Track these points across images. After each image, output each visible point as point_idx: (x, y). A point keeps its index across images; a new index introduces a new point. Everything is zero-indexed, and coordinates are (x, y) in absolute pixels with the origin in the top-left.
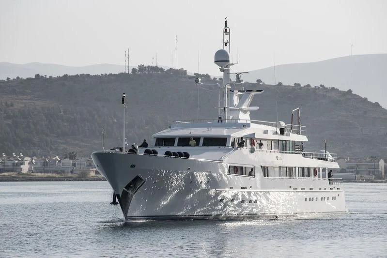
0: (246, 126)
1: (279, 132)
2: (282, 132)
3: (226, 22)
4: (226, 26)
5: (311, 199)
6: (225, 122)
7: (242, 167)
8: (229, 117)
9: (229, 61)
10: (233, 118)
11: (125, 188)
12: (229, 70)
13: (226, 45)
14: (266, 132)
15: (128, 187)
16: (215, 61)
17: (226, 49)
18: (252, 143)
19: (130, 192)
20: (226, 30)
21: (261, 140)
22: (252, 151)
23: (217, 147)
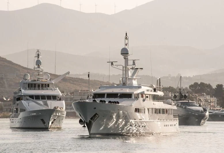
0: (139, 87)
1: (153, 90)
2: (155, 90)
3: (126, 33)
4: (126, 35)
5: (166, 126)
6: (126, 85)
7: (139, 109)
8: (128, 82)
9: (128, 54)
10: (130, 83)
11: (90, 119)
12: (128, 58)
13: (126, 45)
14: (148, 90)
15: (92, 119)
16: (121, 54)
17: (126, 47)
18: (142, 97)
19: (92, 121)
20: (126, 37)
21: (146, 95)
22: (144, 100)
23: (127, 99)
